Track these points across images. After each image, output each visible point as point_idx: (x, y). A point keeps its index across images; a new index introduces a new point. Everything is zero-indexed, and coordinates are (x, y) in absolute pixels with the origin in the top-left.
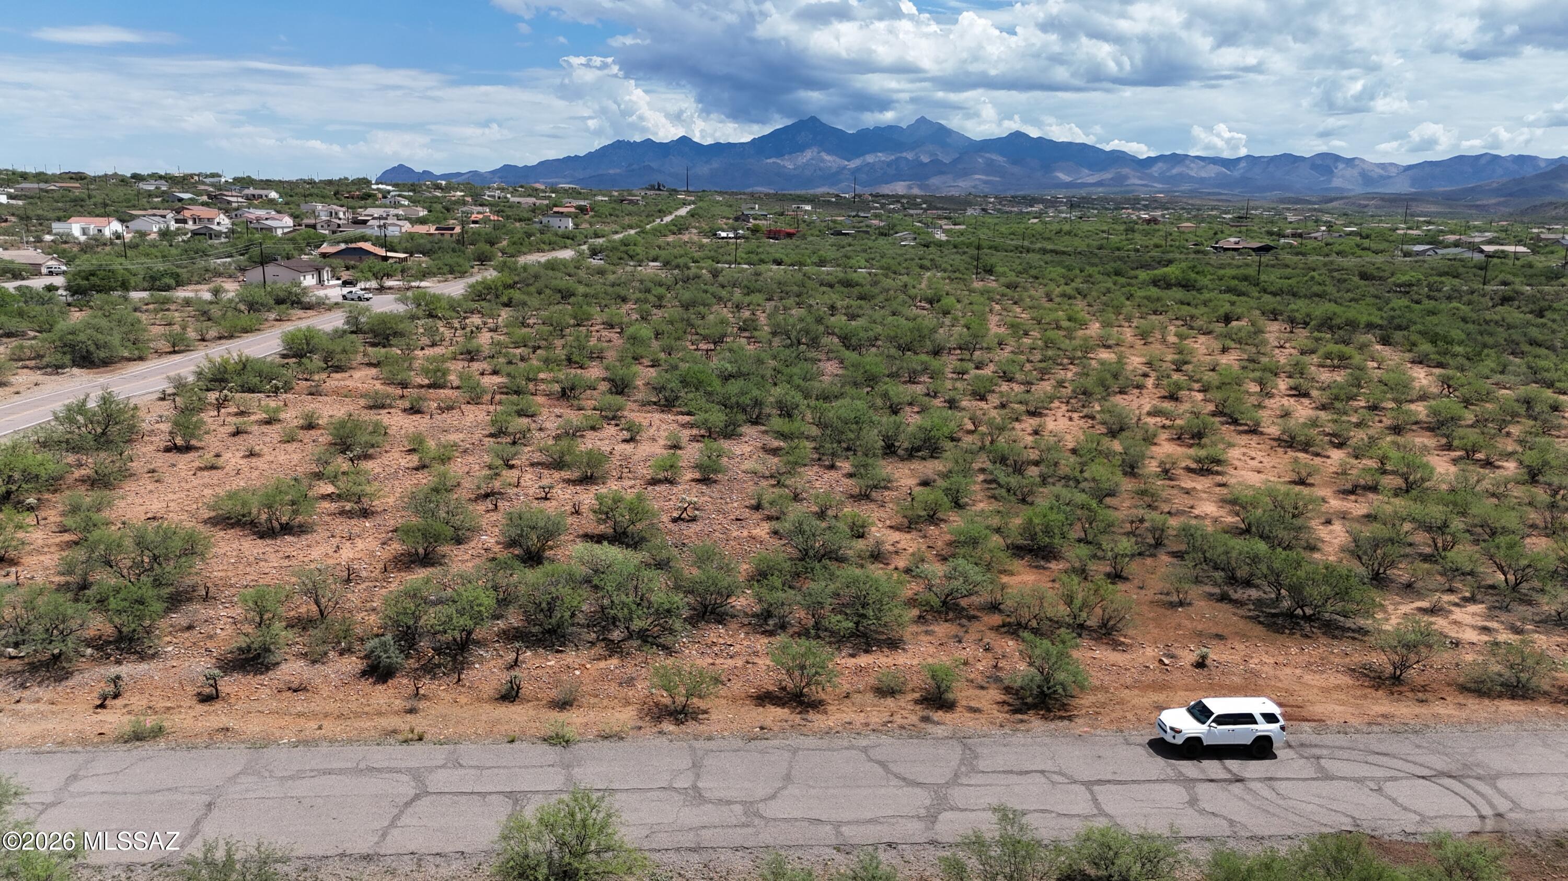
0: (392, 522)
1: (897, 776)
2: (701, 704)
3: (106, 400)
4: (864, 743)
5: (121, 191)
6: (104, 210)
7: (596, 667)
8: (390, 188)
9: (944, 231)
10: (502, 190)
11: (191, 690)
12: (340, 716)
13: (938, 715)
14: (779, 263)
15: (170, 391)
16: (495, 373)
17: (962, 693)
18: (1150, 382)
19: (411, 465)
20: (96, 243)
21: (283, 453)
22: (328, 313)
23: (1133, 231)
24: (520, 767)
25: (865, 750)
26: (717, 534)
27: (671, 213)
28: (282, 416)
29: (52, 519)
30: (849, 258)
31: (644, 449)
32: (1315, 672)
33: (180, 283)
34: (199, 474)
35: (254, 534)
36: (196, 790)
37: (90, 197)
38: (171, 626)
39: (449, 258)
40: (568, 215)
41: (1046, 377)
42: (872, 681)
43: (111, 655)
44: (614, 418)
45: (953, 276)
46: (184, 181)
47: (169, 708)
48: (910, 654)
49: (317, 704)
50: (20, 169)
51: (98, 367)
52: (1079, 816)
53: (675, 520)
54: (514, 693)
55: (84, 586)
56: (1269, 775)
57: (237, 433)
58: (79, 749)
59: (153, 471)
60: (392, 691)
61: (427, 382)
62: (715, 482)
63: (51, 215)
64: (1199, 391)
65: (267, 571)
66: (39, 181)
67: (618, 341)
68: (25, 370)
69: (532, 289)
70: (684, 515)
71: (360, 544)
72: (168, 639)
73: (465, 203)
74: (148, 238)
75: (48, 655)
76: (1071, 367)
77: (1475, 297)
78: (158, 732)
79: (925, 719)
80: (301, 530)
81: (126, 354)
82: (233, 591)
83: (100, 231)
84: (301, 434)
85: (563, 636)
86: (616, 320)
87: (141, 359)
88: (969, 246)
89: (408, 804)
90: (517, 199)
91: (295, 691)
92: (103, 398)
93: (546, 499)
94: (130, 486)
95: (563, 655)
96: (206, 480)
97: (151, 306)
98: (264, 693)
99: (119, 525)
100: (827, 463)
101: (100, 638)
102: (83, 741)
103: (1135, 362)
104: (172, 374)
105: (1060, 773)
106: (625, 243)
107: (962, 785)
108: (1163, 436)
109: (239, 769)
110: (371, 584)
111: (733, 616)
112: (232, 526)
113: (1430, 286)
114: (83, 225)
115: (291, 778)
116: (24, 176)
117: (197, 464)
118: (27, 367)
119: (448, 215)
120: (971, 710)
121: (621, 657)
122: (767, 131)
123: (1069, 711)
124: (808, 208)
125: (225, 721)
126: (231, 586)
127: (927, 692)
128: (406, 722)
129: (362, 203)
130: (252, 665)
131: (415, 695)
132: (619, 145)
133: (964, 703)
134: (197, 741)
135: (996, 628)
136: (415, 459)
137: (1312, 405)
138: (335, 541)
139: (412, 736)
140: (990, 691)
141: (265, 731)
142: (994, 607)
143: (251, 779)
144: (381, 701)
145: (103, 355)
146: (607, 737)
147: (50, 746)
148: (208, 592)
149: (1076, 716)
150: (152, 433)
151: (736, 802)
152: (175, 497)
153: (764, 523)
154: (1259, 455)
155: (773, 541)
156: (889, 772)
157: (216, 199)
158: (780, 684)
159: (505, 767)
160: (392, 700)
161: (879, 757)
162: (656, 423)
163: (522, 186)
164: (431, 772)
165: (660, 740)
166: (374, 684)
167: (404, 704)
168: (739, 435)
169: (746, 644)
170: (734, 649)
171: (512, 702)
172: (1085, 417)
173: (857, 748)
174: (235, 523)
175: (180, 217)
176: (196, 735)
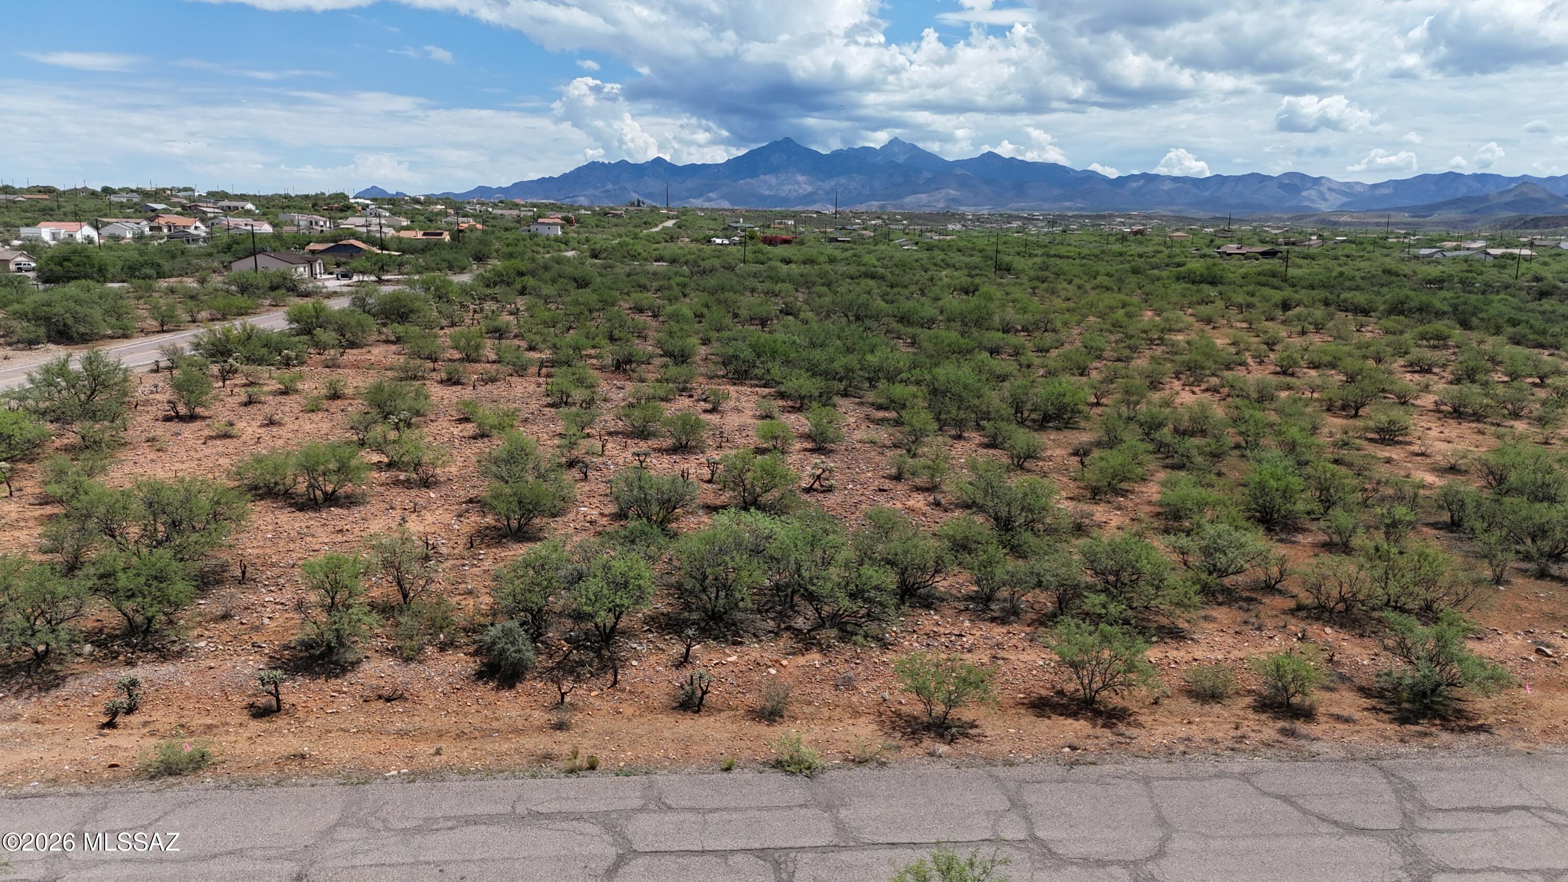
0: (462, 493)
1: (1323, 819)
2: (967, 714)
3: (92, 364)
4: (1237, 768)
5: (90, 204)
6: (77, 216)
7: (794, 663)
8: (368, 202)
10: (483, 204)
11: (240, 700)
12: (461, 735)
13: (1301, 726)
14: (788, 262)
15: (163, 364)
16: (531, 348)
18: (1249, 360)
19: (465, 434)
20: (69, 245)
21: (308, 422)
22: (327, 299)
23: (1126, 241)
24: (760, 809)
25: (1245, 777)
27: (656, 225)
28: (300, 386)
29: (29, 490)
30: (859, 258)
31: (732, 421)
33: (161, 275)
34: (210, 443)
35: (291, 505)
36: (273, 853)
37: (59, 207)
38: (200, 614)
39: (446, 255)
40: (555, 224)
41: (1135, 355)
42: (1177, 682)
43: (118, 654)
44: (684, 389)
45: (974, 272)
46: (158, 195)
47: (210, 727)
48: (1204, 645)
49: (421, 719)
51: (77, 343)
53: (809, 490)
54: (697, 701)
55: (75, 565)
57: (249, 403)
58: (82, 789)
59: (154, 440)
60: (524, 698)
61: (457, 356)
62: (832, 451)
63: (18, 222)
64: (1309, 368)
65: (317, 547)
66: (6, 193)
67: (654, 323)
69: (545, 277)
70: (816, 485)
71: (429, 517)
72: (198, 631)
73: (447, 215)
74: (122, 241)
75: (28, 653)
76: (1154, 347)
77: (1515, 290)
78: (199, 763)
79: (1289, 733)
80: (350, 501)
81: (109, 332)
82: (277, 571)
83: (71, 235)
84: (325, 404)
85: (734, 624)
86: (645, 305)
87: (125, 336)
88: (973, 249)
89: (611, 873)
90: (499, 212)
91: (388, 700)
93: (642, 468)
94: (125, 455)
95: (744, 648)
96: (220, 449)
97: (130, 294)
98: (345, 704)
100: (953, 433)
101: (101, 631)
102: (86, 776)
103: (1219, 343)
104: (165, 349)
105: (1552, 810)
106: (622, 246)
107: (1425, 830)
109: (333, 817)
110: (458, 562)
111: (943, 600)
112: (262, 497)
113: (1461, 281)
114: (54, 229)
115: (418, 830)
117: (206, 432)
119: (430, 223)
120: (1338, 718)
121: (821, 650)
122: (742, 152)
123: (1472, 719)
124: (791, 222)
125: (295, 744)
126: (273, 565)
127: (1260, 695)
128: (561, 744)
129: (343, 214)
130: (322, 665)
131: (559, 705)
132: (593, 167)
133: (1322, 710)
134: (261, 774)
135: (1293, 612)
136: (470, 429)
137: (1443, 381)
138: (397, 514)
139: (578, 762)
140: (1344, 693)
141: (359, 758)
142: (1270, 588)
143: (356, 833)
144: (514, 714)
145: (82, 330)
146: (861, 762)
147: (35, 785)
148: (244, 573)
149: (1490, 727)
150: (147, 403)
151: (1111, 863)
152: (184, 467)
153: (915, 495)
154: (1433, 425)
155: (937, 513)
156: (1304, 812)
157: (191, 208)
158: (1054, 687)
159: (735, 809)
160: (528, 711)
161: (1273, 789)
162: (733, 394)
163: (501, 202)
164: (628, 818)
165: (938, 767)
166: (498, 689)
167: (547, 716)
168: (834, 406)
169: (978, 634)
170: (968, 640)
171: (698, 712)
172: (1207, 390)
173: (1232, 775)
174: (265, 494)
175: (154, 224)
176: (257, 766)
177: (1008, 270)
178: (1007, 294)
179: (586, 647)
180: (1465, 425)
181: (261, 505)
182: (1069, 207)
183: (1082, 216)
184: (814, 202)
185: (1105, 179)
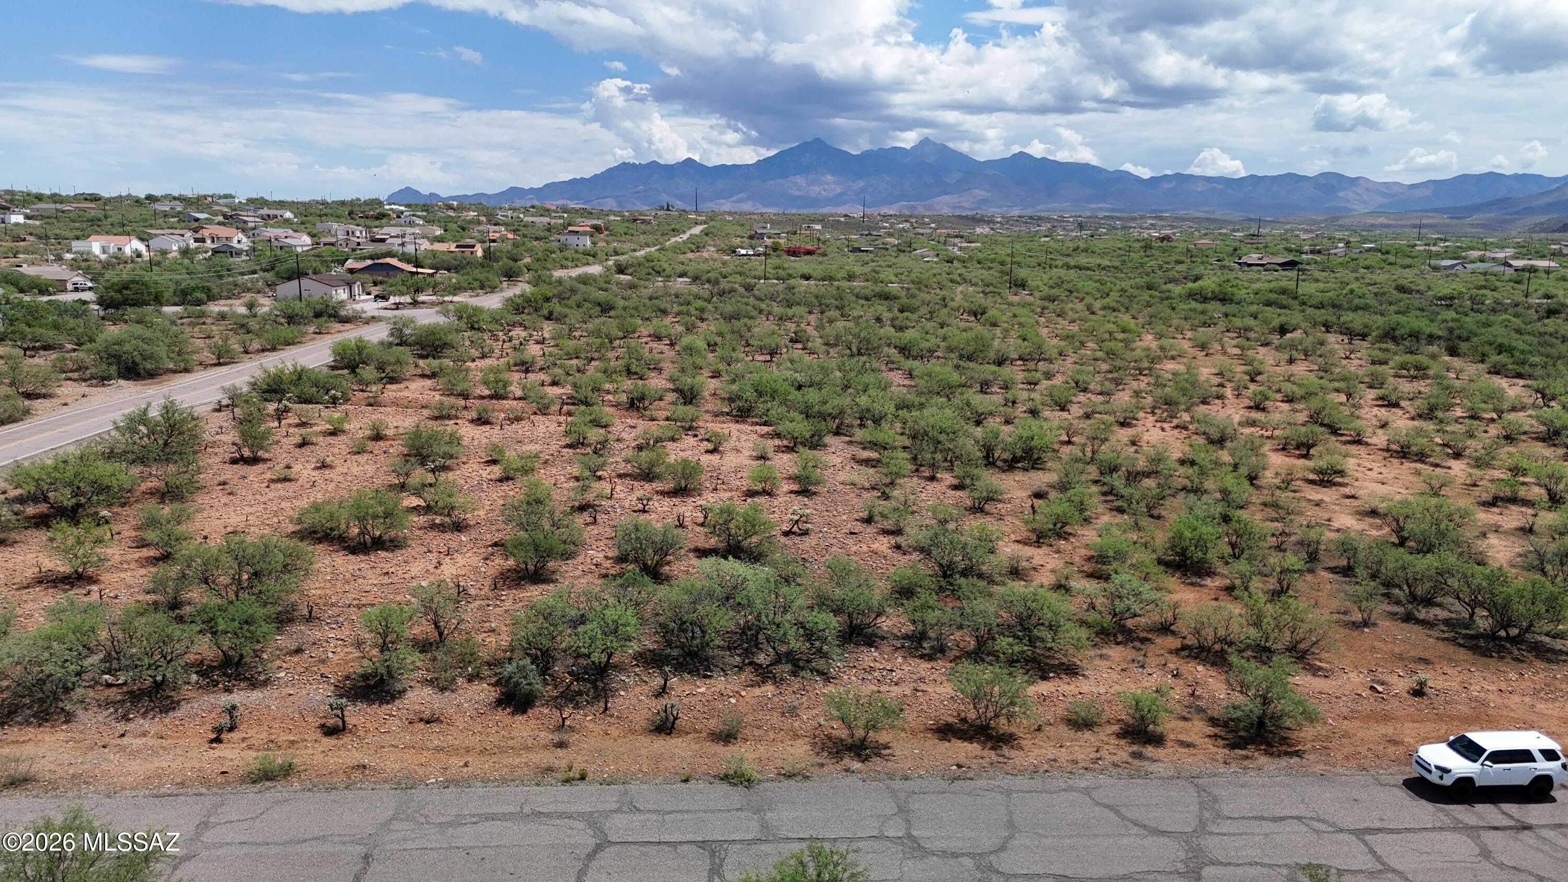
0: (489, 536)
1: (1135, 823)
2: (884, 737)
3: (168, 410)
4: (1083, 784)
5: (136, 213)
6: (123, 228)
7: (751, 694)
8: (402, 208)
9: (960, 249)
10: (514, 210)
11: (314, 721)
12: (483, 751)
13: (1149, 751)
14: (807, 278)
15: (225, 402)
16: (554, 383)
17: (1168, 726)
18: (1228, 392)
19: (493, 477)
20: (118, 259)
21: (355, 464)
22: (366, 326)
23: (1151, 248)
24: (705, 812)
25: (1086, 791)
26: (834, 549)
27: (684, 232)
28: (346, 426)
29: (126, 534)
30: (877, 273)
31: (730, 461)
32: (1546, 700)
33: (211, 298)
34: (272, 486)
35: (345, 549)
36: (346, 839)
37: (106, 217)
38: (278, 649)
39: (478, 274)
40: (585, 233)
41: (1120, 387)
42: (1061, 712)
43: (218, 683)
44: (690, 428)
45: (988, 290)
46: (198, 202)
47: (292, 742)
48: (1092, 681)
49: (454, 738)
50: (35, 190)
51: (144, 379)
52: (1362, 872)
53: (786, 534)
54: (669, 725)
55: (175, 605)
56: (1557, 821)
57: (303, 444)
58: (204, 790)
59: (224, 483)
60: (534, 722)
61: (487, 392)
62: (815, 493)
63: (68, 234)
64: (1283, 401)
65: (368, 588)
66: (55, 202)
67: (670, 353)
68: (69, 382)
69: (571, 302)
70: (795, 529)
71: (460, 560)
72: (278, 663)
73: (479, 223)
74: (169, 256)
75: (149, 682)
76: (1142, 378)
77: (1520, 309)
78: (287, 771)
79: (1137, 755)
80: (393, 545)
81: (171, 366)
82: (336, 610)
83: (120, 249)
84: (370, 445)
85: (707, 660)
86: (663, 332)
87: (187, 370)
88: (993, 261)
89: (591, 856)
90: (530, 219)
91: (428, 722)
92: (166, 407)
93: (644, 511)
94: (201, 499)
95: (712, 681)
96: (282, 493)
97: (185, 320)
98: (394, 725)
99: (199, 540)
100: (927, 474)
101: (202, 662)
102: (205, 781)
103: (1206, 372)
104: (227, 384)
105: (1319, 820)
106: (648, 259)
107: (1212, 833)
108: (1267, 447)
109: (391, 813)
110: (484, 603)
111: (883, 638)
112: (320, 541)
113: (1471, 298)
114: (102, 243)
115: (450, 824)
116: (39, 198)
117: (269, 475)
118: (70, 379)
119: (463, 233)
120: (1183, 744)
121: (775, 683)
122: (772, 153)
123: (1293, 745)
124: (818, 227)
125: (357, 757)
126: (333, 605)
127: (1126, 724)
128: (560, 758)
129: (377, 223)
130: (376, 693)
131: (561, 727)
132: (624, 167)
133: (1172, 736)
134: (335, 780)
135: (1177, 652)
136: (497, 471)
137: (1407, 415)
138: (433, 557)
139: (571, 774)
140: (1196, 722)
141: (406, 768)
142: (1165, 629)
143: (406, 825)
144: (525, 734)
145: (149, 366)
146: (790, 776)
147: (167, 788)
148: (310, 613)
149: (1304, 752)
150: (214, 444)
151: (963, 855)
152: (253, 510)
153: (881, 538)
154: (1375, 466)
155: (897, 556)
156: (1123, 818)
157: (231, 219)
158: (959, 715)
159: (688, 812)
160: (536, 732)
161: (1105, 800)
162: (735, 433)
163: (533, 207)
164: (606, 818)
165: (850, 780)
166: (513, 714)
167: (551, 737)
168: (825, 446)
169: (907, 669)
170: (896, 675)
171: (669, 734)
172: (1177, 427)
173: (1076, 790)
174: (323, 537)
175: (198, 236)
176: (330, 773)
177: (1023, 286)
178: (1015, 316)
179: (584, 680)
180: (1407, 464)
181: (320, 547)
182: (1102, 209)
183: (1112, 218)
184: (843, 203)
185: (1138, 179)
